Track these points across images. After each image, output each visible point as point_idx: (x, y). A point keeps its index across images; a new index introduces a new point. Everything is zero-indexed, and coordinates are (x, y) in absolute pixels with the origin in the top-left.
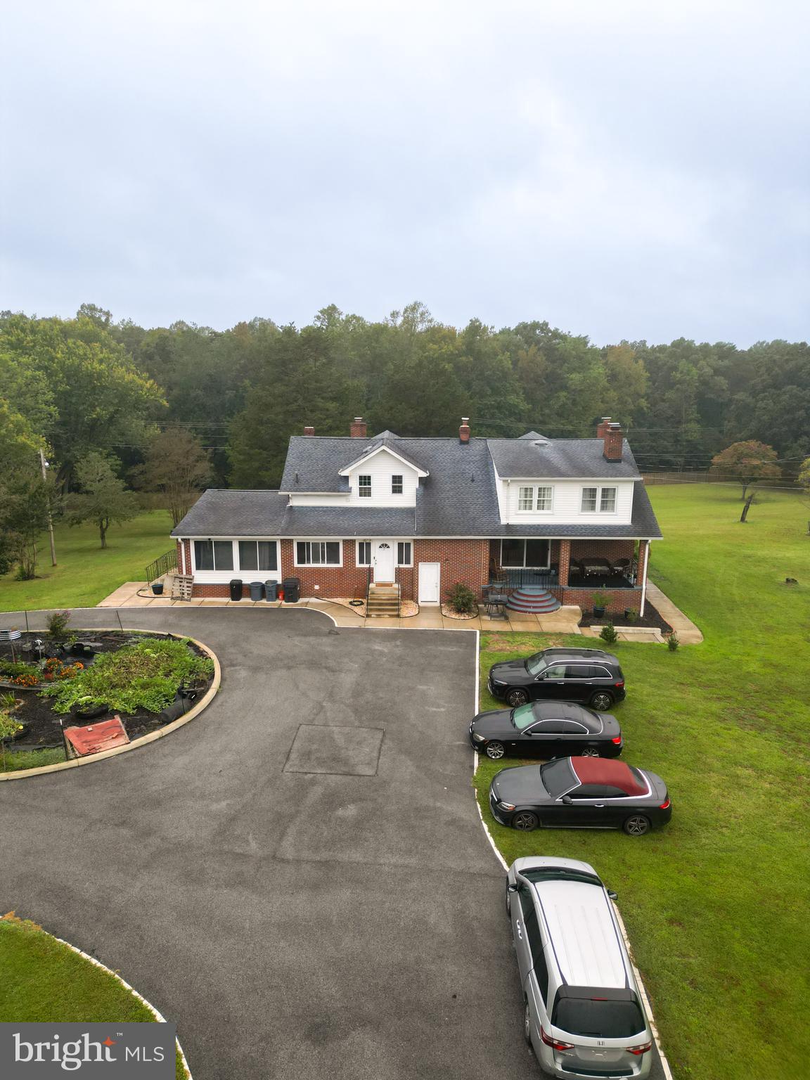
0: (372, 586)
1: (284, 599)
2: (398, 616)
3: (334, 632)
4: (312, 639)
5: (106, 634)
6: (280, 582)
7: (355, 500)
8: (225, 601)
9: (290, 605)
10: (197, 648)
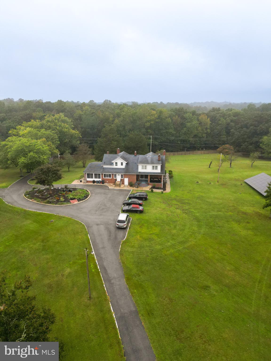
0: (116, 182)
1: (102, 183)
2: (120, 187)
3: (109, 189)
4: (105, 190)
5: (73, 188)
6: (101, 181)
7: (115, 166)
8: (92, 184)
9: (103, 185)
10: (87, 191)
